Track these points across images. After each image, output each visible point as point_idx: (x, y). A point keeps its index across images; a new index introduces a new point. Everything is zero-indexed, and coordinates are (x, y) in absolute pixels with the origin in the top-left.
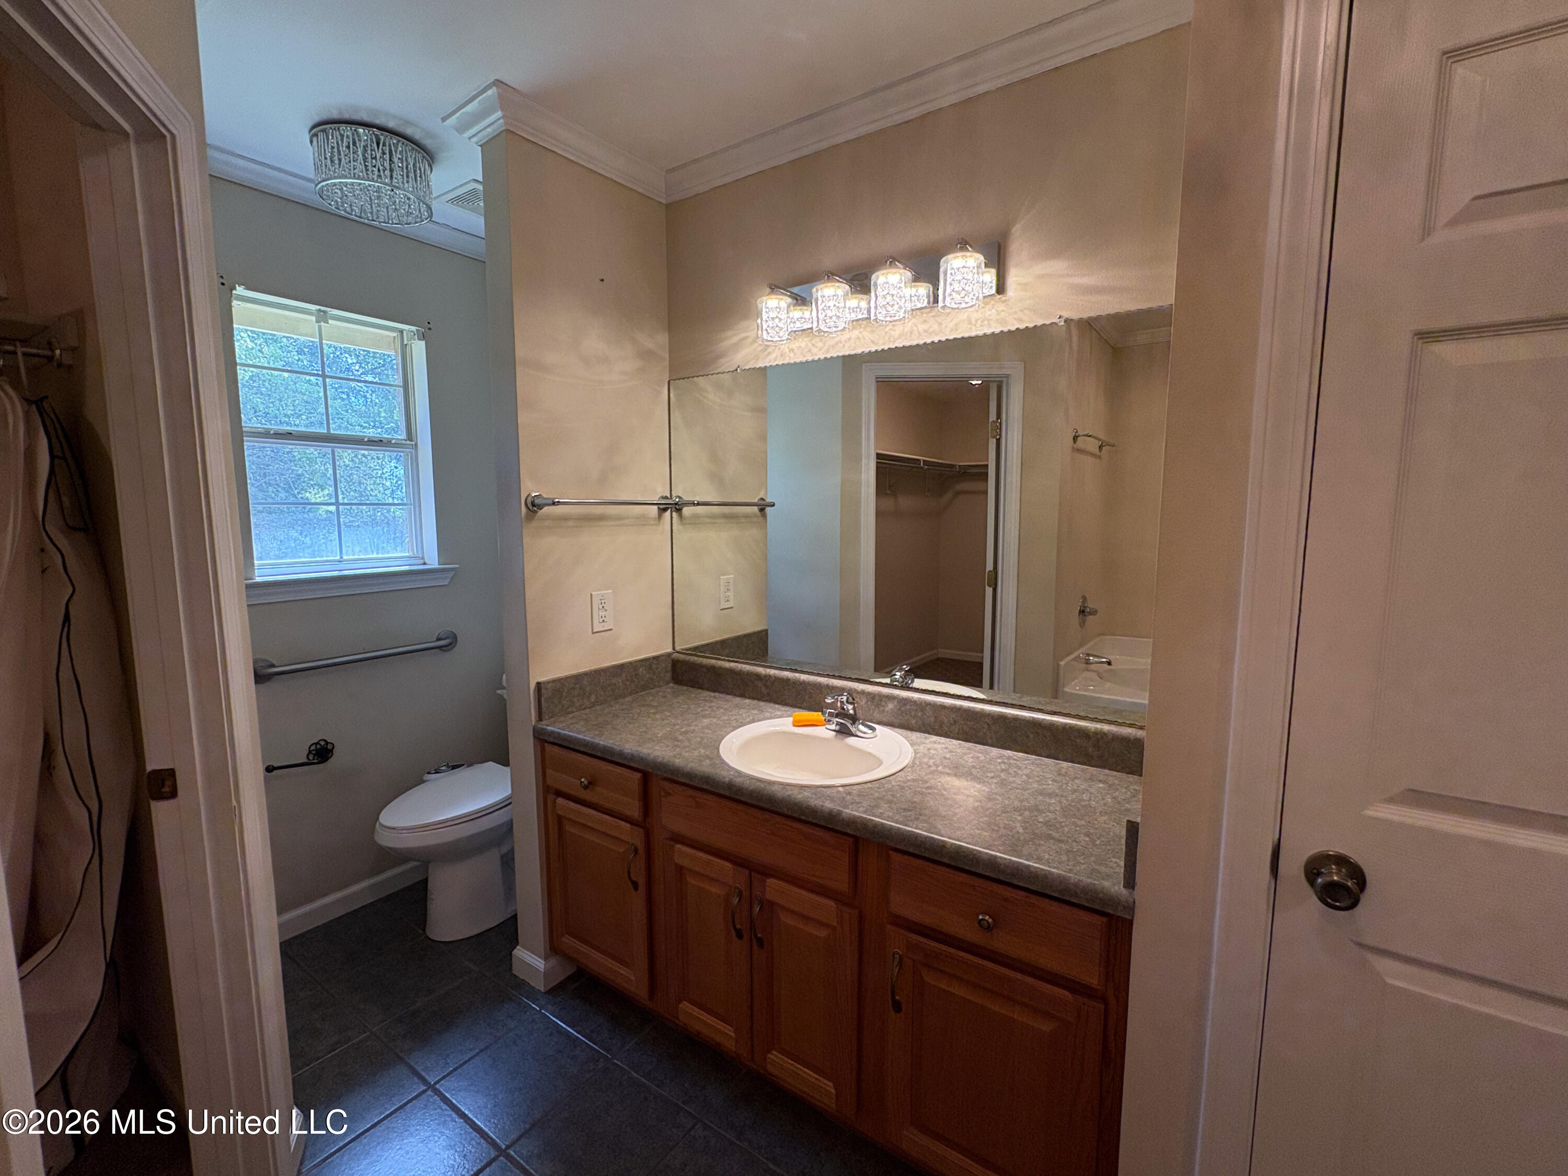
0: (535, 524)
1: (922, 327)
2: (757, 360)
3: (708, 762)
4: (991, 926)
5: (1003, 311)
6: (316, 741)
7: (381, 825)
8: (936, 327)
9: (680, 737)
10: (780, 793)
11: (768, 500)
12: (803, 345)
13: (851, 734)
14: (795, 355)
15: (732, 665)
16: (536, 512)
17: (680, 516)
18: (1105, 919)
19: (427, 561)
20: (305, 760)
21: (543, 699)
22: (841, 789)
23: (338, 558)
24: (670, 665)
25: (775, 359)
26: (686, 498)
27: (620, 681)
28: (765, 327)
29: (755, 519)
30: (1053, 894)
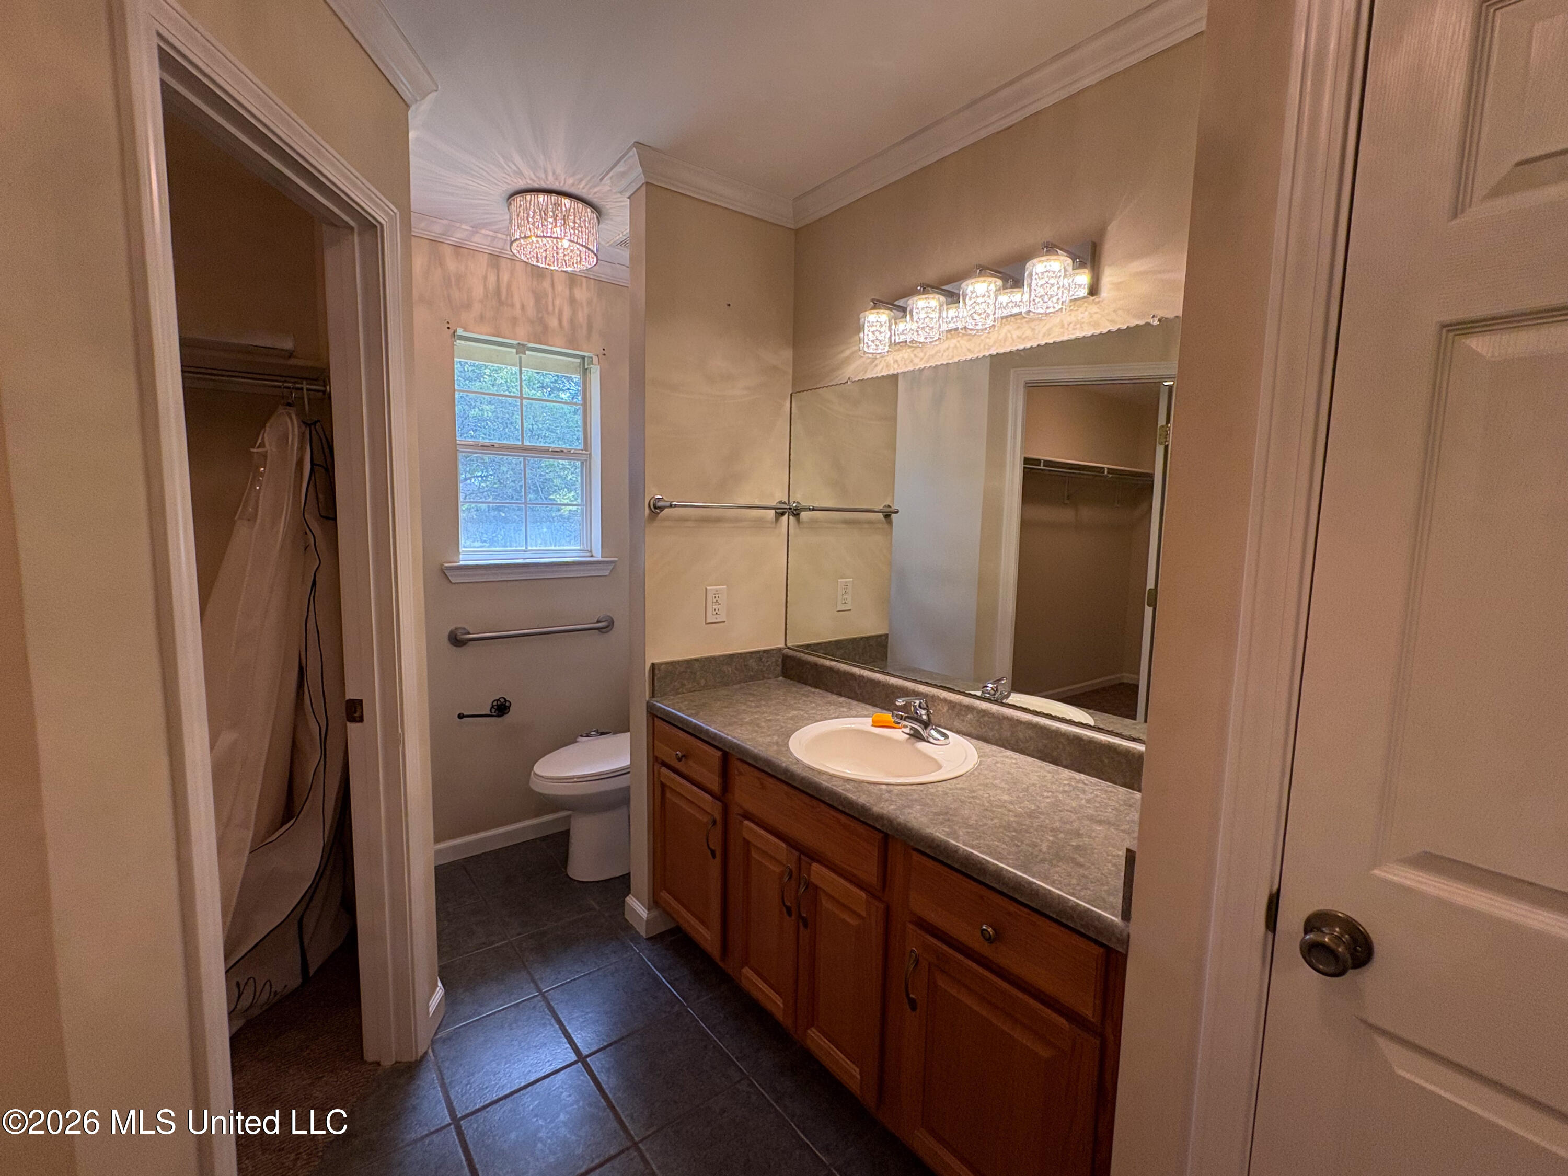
0: (656, 524)
1: (1016, 334)
2: (866, 372)
3: (775, 748)
4: (992, 937)
5: (1096, 313)
6: (497, 698)
7: (535, 774)
8: (1029, 333)
9: (763, 724)
10: (824, 782)
11: (895, 507)
12: (906, 356)
13: (922, 739)
14: (899, 365)
15: (833, 664)
16: (658, 513)
17: (798, 520)
18: (1102, 950)
19: (594, 555)
20: (489, 713)
21: (656, 678)
22: (884, 787)
23: (524, 548)
24: (780, 660)
25: (881, 371)
26: (804, 504)
27: (730, 669)
28: (866, 341)
29: (880, 526)
30: (1051, 915)
